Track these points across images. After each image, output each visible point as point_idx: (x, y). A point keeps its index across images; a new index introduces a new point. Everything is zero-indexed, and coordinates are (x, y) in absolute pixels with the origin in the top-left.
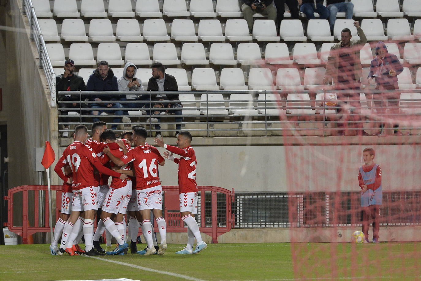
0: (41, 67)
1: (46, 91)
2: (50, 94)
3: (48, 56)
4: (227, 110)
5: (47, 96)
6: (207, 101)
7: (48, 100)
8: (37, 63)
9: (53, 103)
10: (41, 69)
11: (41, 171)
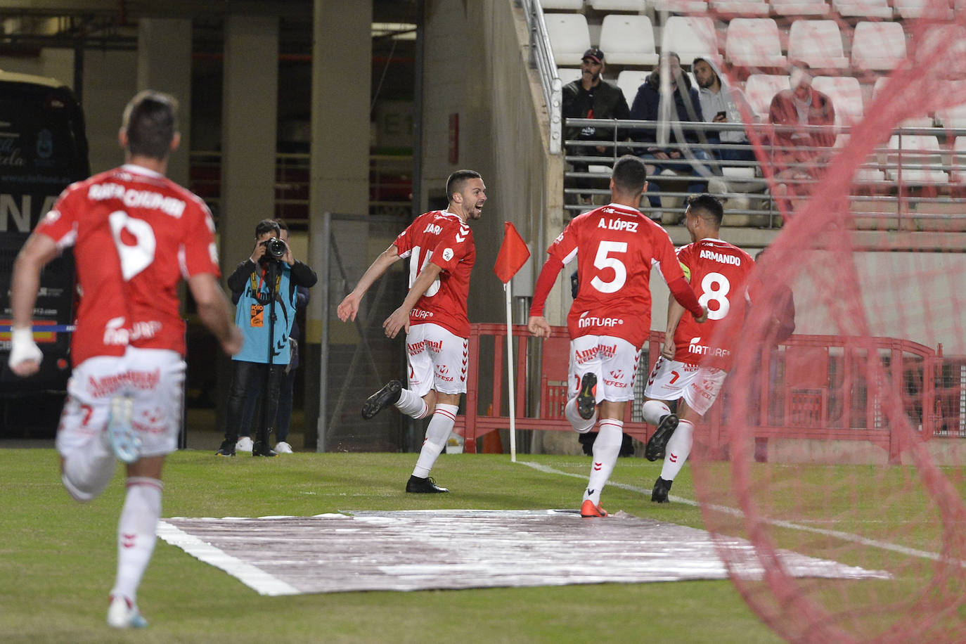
0: (533, 65)
1: (541, 119)
2: (548, 125)
3: (547, 40)
4: (945, 171)
5: (541, 128)
6: (900, 151)
7: (544, 138)
8: (526, 57)
9: (555, 144)
10: (532, 70)
11: (524, 298)
